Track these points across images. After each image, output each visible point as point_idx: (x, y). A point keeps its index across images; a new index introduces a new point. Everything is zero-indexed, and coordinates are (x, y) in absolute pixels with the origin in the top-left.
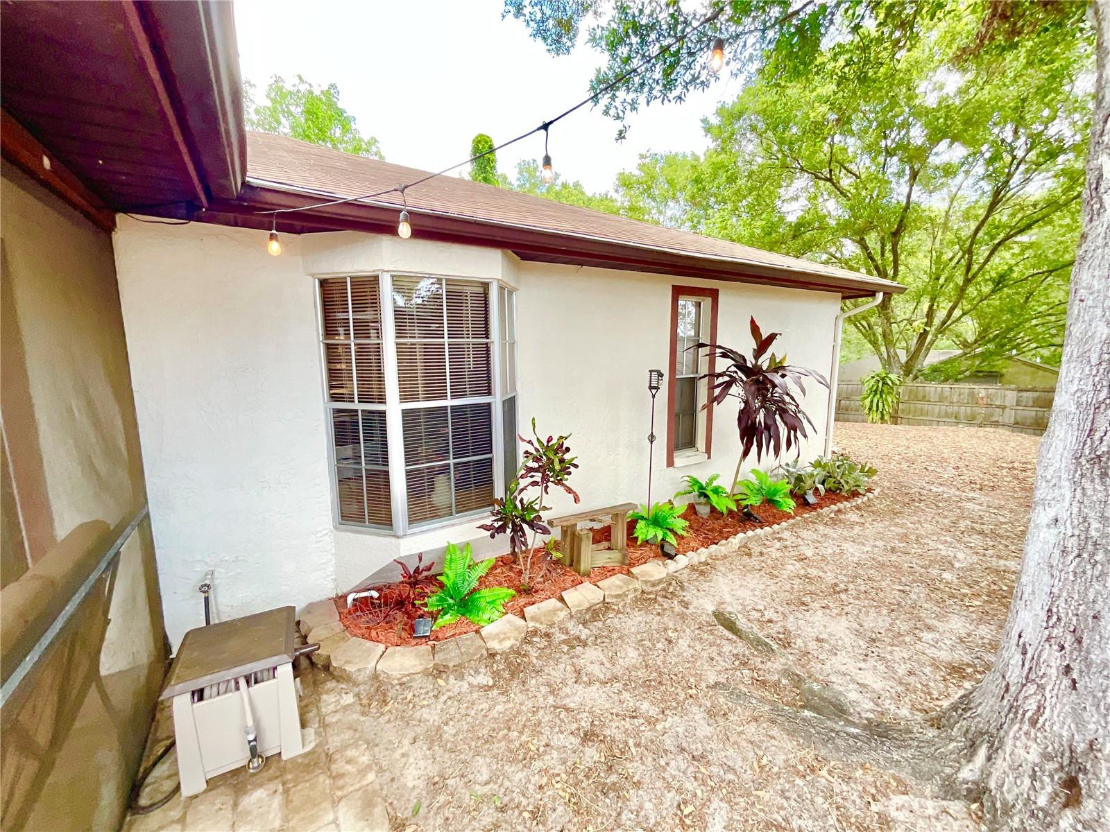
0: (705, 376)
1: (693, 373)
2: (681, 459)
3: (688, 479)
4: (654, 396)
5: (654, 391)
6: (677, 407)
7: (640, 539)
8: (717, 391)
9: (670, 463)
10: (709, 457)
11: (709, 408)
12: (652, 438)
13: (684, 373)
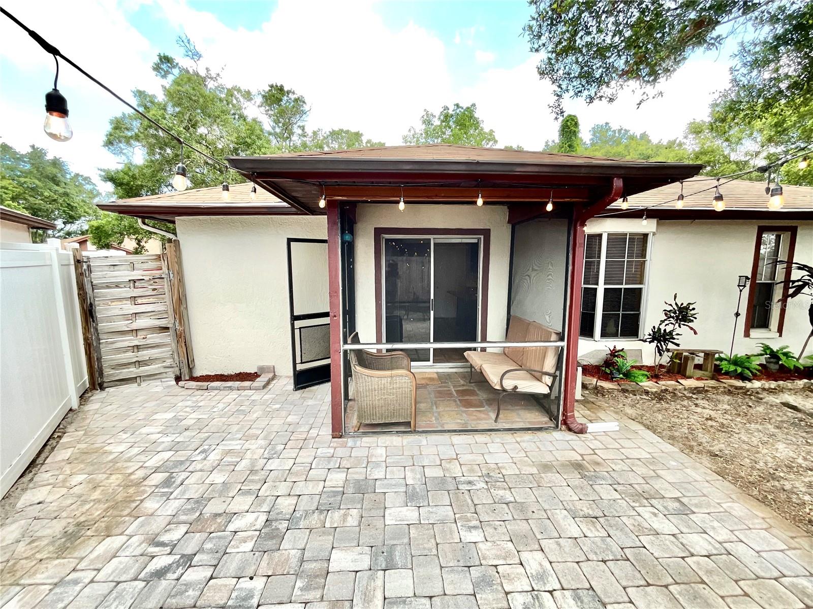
0: (781, 282)
1: (771, 280)
2: (755, 333)
3: (762, 346)
4: (741, 291)
5: (741, 288)
6: (755, 302)
7: (724, 369)
8: (791, 291)
9: (747, 334)
10: (780, 336)
11: (784, 301)
12: (737, 315)
13: (763, 279)
